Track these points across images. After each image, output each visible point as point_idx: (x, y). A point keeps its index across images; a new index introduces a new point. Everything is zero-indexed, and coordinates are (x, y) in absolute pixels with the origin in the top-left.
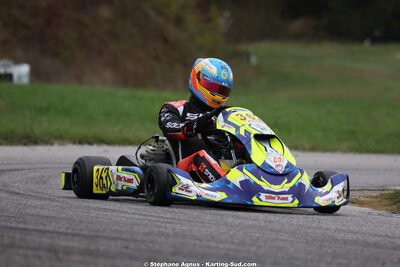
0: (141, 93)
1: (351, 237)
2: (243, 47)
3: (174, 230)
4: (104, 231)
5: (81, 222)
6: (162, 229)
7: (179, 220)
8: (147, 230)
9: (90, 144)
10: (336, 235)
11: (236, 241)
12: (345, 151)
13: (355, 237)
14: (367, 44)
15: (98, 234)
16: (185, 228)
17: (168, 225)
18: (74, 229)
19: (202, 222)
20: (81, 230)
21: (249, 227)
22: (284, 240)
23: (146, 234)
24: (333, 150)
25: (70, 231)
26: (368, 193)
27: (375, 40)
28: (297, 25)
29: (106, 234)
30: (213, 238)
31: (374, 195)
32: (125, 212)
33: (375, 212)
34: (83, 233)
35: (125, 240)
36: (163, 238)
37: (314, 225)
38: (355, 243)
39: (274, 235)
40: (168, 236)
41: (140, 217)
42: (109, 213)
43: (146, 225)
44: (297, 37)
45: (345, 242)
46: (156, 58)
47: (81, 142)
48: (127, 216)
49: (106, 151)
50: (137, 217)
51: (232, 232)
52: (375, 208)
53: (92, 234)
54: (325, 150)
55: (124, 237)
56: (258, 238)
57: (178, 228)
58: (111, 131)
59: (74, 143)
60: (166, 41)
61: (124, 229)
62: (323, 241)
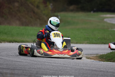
0: (27, 27)
1: (88, 68)
2: (56, 14)
3: (37, 67)
4: (17, 67)
5: (10, 65)
6: (34, 67)
7: (38, 64)
8: (29, 67)
9: (13, 42)
10: (84, 68)
11: (55, 70)
12: (86, 44)
13: (89, 68)
14: (92, 12)
15: (15, 68)
16: (40, 66)
17: (35, 66)
18: (8, 67)
19: (45, 65)
20: (10, 67)
21: (58, 66)
22: (69, 70)
23: (29, 68)
24: (83, 43)
25: (7, 68)
26: (93, 56)
27: (94, 11)
28: (72, 7)
29: (17, 68)
30: (48, 69)
31: (94, 56)
32: (23, 62)
33: (95, 61)
34: (11, 68)
35: (23, 70)
36: (34, 69)
37: (77, 65)
38: (89, 70)
39: (66, 68)
40: (35, 69)
41: (27, 63)
42: (18, 62)
43: (29, 66)
44: (72, 11)
45: (86, 70)
46: (31, 17)
47: (10, 42)
48: (23, 63)
49: (17, 44)
50: (26, 63)
51: (54, 67)
52: (95, 60)
53: (13, 68)
54: (80, 43)
55: (22, 69)
56: (61, 69)
57: (38, 66)
58: (18, 39)
59: (8, 42)
60: (34, 12)
61: (22, 67)
62: (80, 69)
